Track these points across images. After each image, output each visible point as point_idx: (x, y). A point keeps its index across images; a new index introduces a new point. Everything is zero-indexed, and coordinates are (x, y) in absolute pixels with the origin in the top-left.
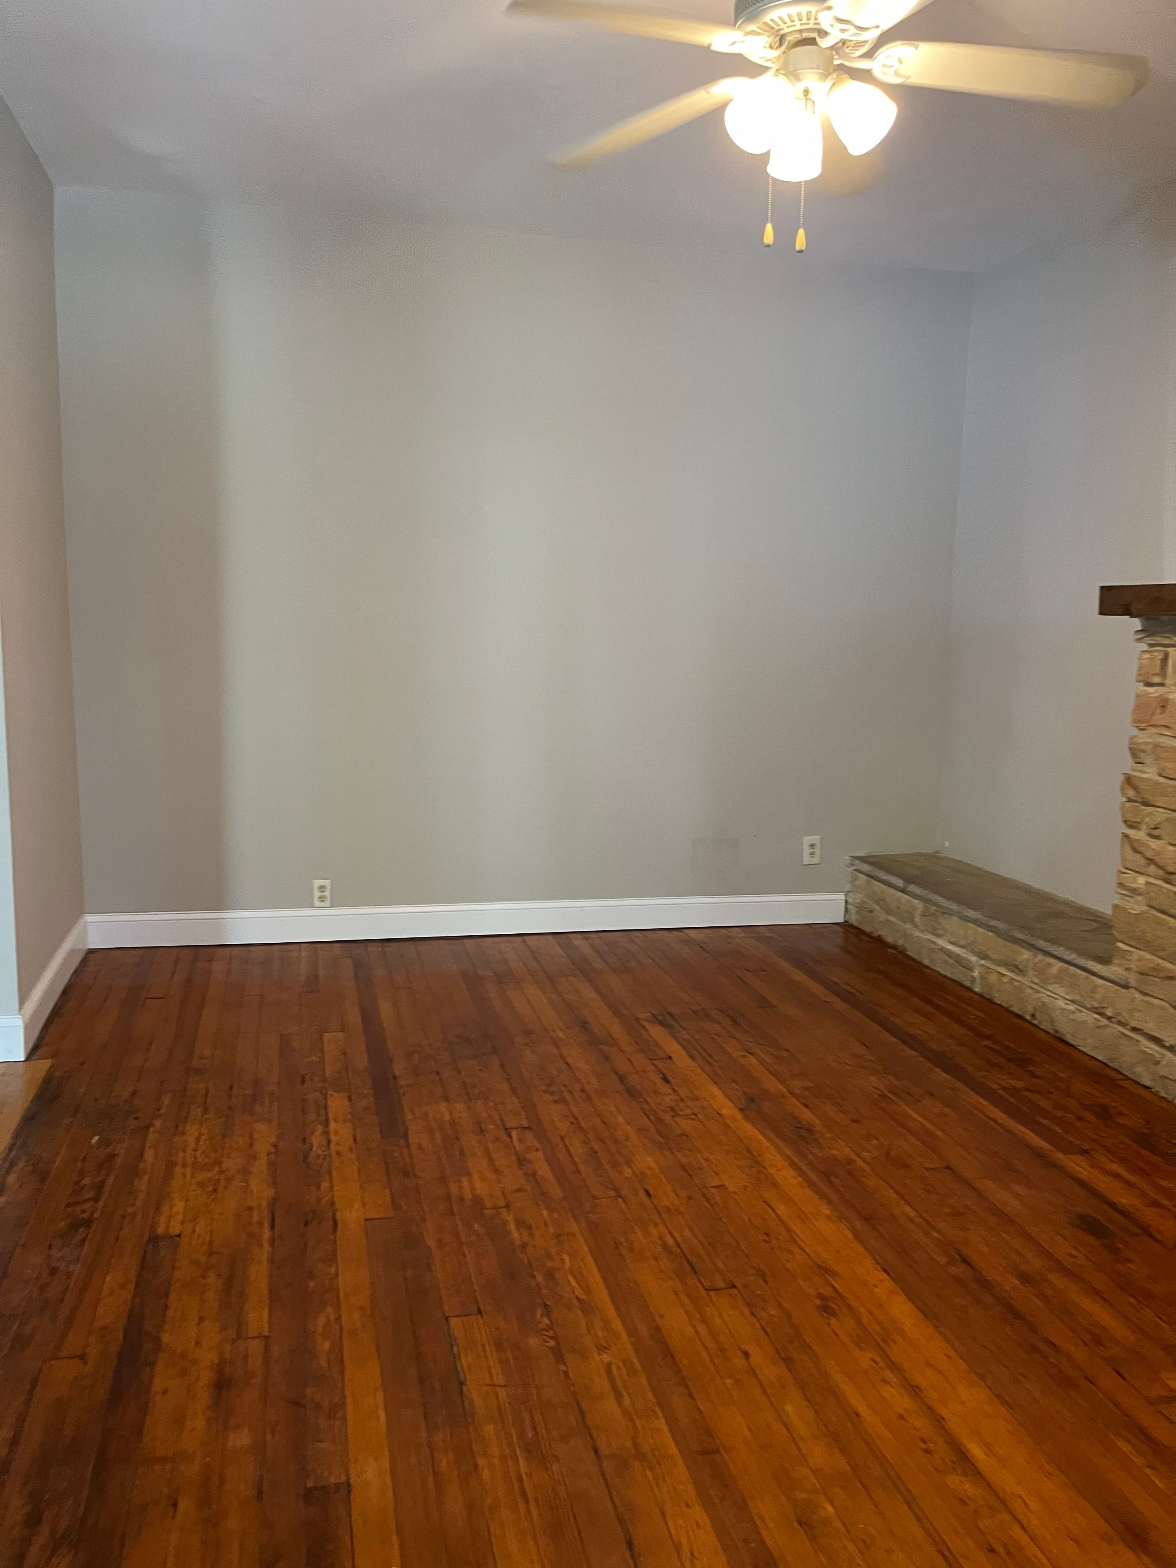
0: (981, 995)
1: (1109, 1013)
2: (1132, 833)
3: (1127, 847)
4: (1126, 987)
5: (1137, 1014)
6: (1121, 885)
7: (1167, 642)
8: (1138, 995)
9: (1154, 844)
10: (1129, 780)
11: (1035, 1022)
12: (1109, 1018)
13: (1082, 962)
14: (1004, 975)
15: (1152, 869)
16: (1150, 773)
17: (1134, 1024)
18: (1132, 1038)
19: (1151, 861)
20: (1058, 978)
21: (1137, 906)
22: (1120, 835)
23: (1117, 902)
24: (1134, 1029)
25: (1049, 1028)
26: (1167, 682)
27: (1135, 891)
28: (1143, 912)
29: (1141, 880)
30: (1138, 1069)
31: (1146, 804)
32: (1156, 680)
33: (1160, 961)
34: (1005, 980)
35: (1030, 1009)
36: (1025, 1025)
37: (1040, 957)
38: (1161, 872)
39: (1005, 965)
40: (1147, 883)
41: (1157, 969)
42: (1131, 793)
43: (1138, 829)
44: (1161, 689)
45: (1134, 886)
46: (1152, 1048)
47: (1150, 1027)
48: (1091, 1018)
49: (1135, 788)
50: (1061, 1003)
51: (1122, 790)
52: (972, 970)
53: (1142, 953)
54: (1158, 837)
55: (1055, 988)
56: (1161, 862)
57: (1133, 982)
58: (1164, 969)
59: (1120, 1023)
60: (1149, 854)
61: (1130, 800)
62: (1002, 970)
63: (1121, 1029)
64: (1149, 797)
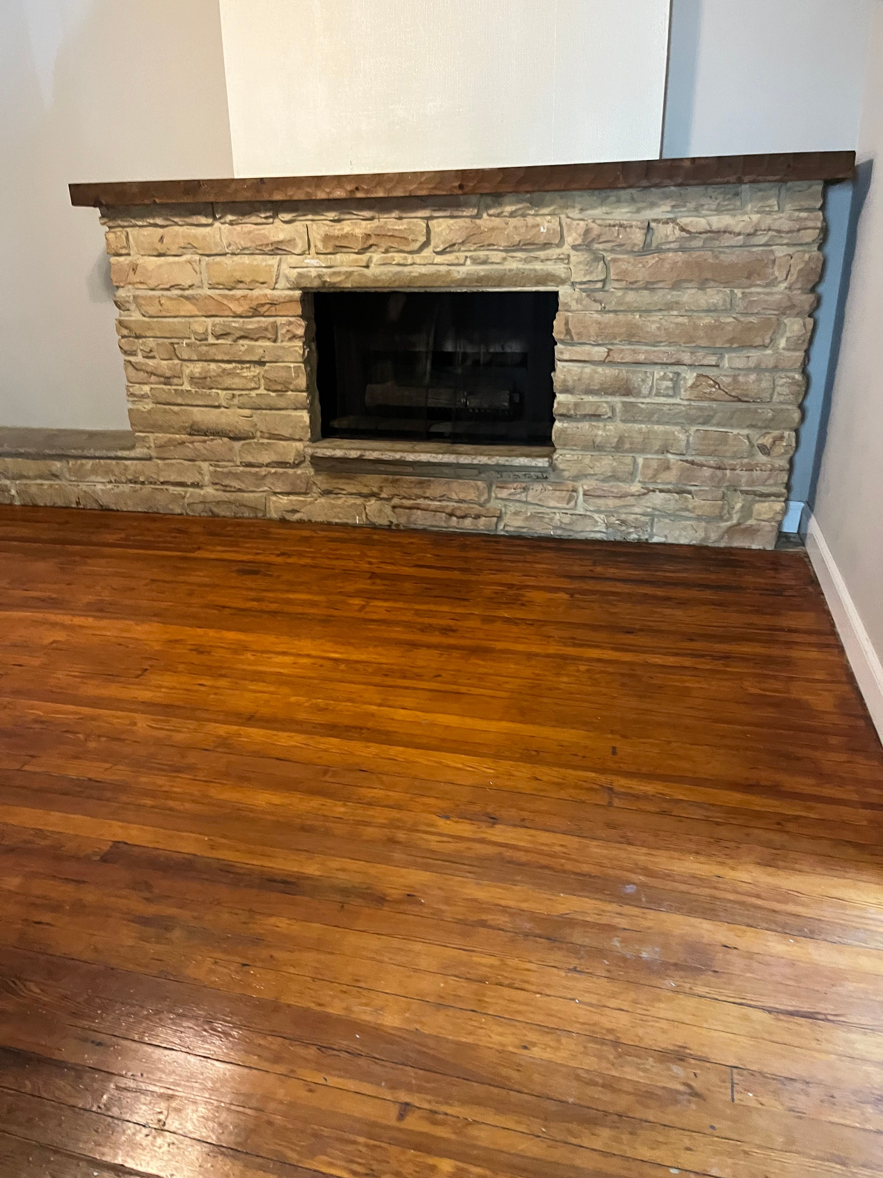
0: (23, 506)
1: (142, 479)
2: (132, 359)
3: (130, 368)
4: (150, 459)
5: (163, 473)
6: (132, 395)
7: (126, 224)
8: (159, 462)
9: (151, 362)
10: (121, 323)
11: (81, 507)
12: (143, 483)
13: (112, 454)
14: (42, 484)
15: (153, 378)
16: (135, 316)
17: (162, 480)
18: (162, 489)
19: (152, 373)
20: (94, 471)
21: (147, 406)
22: (123, 363)
23: (130, 406)
24: (162, 483)
25: (95, 506)
26: (132, 252)
27: (143, 396)
28: (152, 408)
29: (146, 388)
30: (171, 506)
31: (138, 337)
32: (124, 251)
33: (171, 436)
34: (46, 487)
35: (74, 499)
36: (74, 511)
37: (71, 462)
38: (162, 379)
39: (41, 477)
40: (151, 389)
41: (170, 440)
42: (125, 332)
43: (135, 355)
44: (129, 258)
45: (143, 393)
46: (179, 489)
47: (173, 478)
48: (126, 488)
49: (126, 328)
50: (99, 487)
51: (118, 331)
52: (9, 491)
53: (156, 434)
54: (153, 357)
55: (93, 478)
56: (159, 372)
57: (153, 454)
58: (175, 440)
59: (151, 483)
60: (149, 370)
61: (123, 337)
62: (39, 481)
63: (152, 486)
64: (138, 332)
